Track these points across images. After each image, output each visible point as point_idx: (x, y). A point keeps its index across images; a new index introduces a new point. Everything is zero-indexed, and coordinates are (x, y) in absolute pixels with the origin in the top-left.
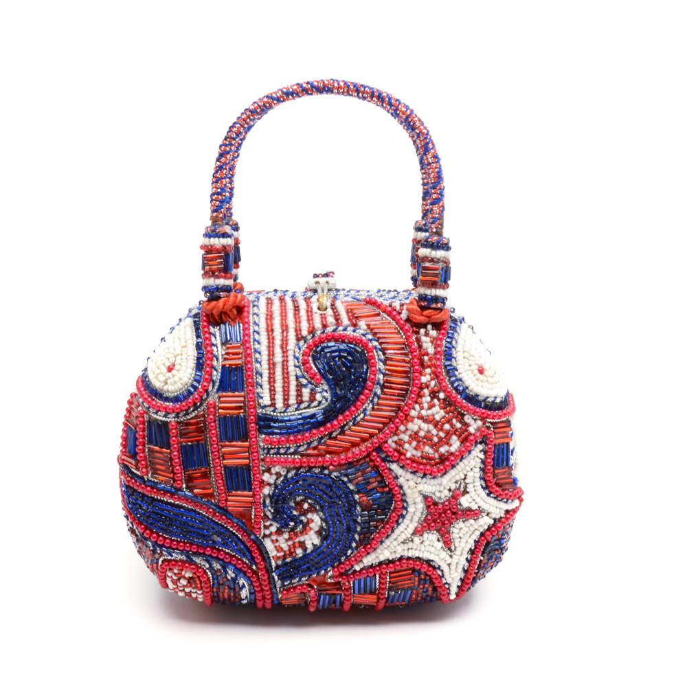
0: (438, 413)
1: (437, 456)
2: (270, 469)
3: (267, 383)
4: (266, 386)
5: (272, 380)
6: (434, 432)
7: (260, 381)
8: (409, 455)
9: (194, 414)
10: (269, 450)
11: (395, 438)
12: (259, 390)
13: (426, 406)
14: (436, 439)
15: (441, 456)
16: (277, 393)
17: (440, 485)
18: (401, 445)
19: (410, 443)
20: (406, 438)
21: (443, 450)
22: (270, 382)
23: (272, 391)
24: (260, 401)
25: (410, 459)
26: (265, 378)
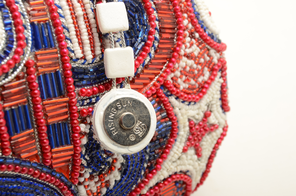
0: (195, 50)
1: (197, 85)
2: (85, 119)
3: (75, 37)
4: (75, 40)
5: (79, 34)
6: (195, 66)
7: (68, 35)
8: (181, 88)
9: (13, 75)
10: (83, 100)
11: (172, 75)
12: (69, 45)
13: (188, 45)
14: (196, 72)
15: (200, 84)
16: (85, 46)
17: (199, 109)
18: (176, 81)
19: (180, 77)
20: (178, 73)
21: (200, 80)
22: (77, 35)
23: (81, 43)
24: (72, 55)
25: (182, 91)
26: (73, 32)
